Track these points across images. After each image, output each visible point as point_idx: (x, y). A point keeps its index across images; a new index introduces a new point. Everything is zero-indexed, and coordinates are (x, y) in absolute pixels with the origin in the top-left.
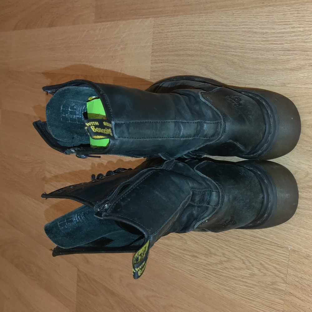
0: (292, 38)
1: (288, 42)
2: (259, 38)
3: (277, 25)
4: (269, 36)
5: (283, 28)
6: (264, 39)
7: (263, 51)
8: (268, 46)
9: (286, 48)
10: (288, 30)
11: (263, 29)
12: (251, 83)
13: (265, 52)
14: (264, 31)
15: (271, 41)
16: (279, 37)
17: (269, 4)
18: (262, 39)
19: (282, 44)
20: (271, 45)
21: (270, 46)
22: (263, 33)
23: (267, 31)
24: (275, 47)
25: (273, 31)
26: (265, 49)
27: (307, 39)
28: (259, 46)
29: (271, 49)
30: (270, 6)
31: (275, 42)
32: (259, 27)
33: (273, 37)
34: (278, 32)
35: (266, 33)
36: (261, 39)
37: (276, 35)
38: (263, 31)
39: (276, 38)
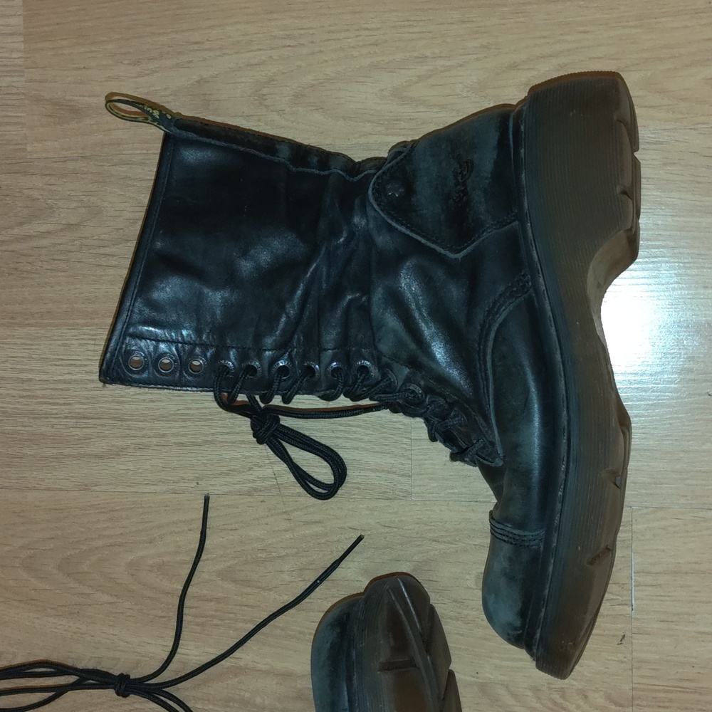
0: (92, 393)
1: (83, 401)
2: (13, 389)
3: (51, 365)
4: (38, 387)
5: (65, 371)
6: (25, 393)
7: (26, 419)
8: (36, 407)
9: (79, 413)
10: (78, 377)
11: (21, 371)
12: (7, 484)
13: (32, 421)
14: (24, 376)
15: (44, 396)
16: (62, 390)
17: (27, 322)
18: (21, 392)
19: (69, 404)
20: (45, 406)
21: (40, 408)
22: (22, 381)
23: (30, 376)
24: (53, 409)
25: (44, 377)
26: (32, 414)
27: (122, 397)
28: (15, 406)
29: (46, 414)
30: (28, 325)
31: (52, 401)
32: (10, 366)
33: (45, 389)
34: (55, 379)
35: (30, 380)
36: (18, 392)
37: (52, 386)
38: (20, 376)
39: (53, 393)
